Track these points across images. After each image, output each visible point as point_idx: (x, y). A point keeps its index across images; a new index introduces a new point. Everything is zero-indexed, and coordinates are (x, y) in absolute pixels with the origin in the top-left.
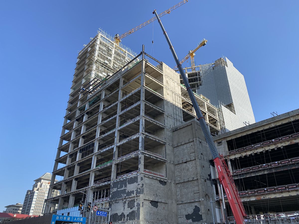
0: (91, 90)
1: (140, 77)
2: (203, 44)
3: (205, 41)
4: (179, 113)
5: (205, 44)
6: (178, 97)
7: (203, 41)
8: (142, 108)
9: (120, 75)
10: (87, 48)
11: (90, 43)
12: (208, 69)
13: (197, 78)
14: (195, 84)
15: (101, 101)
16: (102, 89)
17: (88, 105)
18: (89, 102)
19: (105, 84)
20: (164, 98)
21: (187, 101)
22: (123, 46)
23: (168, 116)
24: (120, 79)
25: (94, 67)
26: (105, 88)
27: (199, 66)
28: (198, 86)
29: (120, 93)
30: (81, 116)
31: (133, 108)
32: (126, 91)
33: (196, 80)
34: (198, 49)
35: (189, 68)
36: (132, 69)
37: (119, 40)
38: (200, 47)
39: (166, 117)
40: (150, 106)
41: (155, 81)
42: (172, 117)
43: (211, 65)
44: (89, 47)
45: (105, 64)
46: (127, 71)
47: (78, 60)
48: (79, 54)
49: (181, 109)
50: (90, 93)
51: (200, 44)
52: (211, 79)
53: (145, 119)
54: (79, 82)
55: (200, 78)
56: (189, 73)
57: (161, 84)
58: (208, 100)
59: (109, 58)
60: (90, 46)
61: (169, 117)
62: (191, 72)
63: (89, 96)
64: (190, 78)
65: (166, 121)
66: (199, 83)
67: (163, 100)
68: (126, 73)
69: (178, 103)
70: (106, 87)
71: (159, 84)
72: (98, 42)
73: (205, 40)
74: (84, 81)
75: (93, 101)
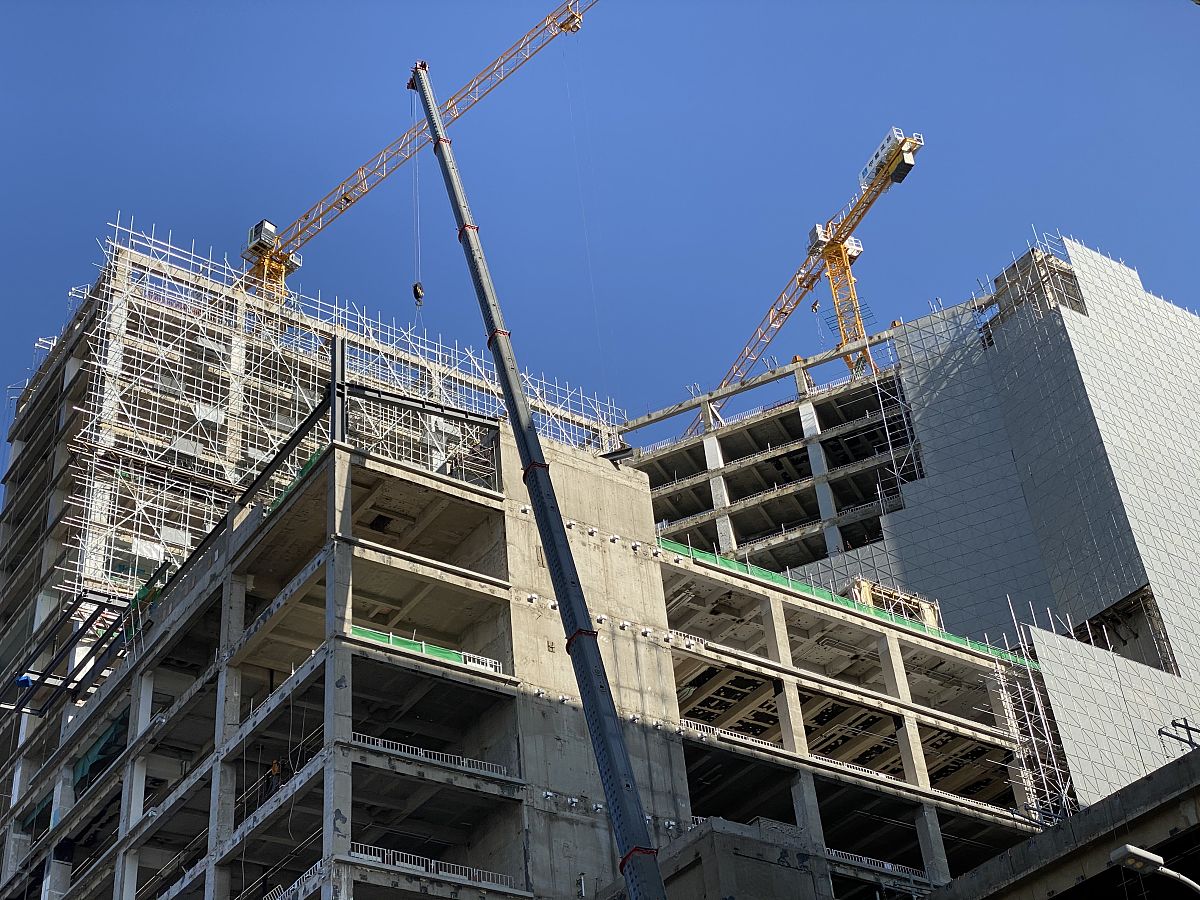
0: (79, 678)
1: (323, 567)
2: (894, 167)
3: (905, 148)
4: (655, 765)
5: (906, 168)
6: (643, 650)
7: (888, 146)
8: (338, 796)
9: (223, 556)
10: (61, 368)
11: (72, 328)
12: (952, 351)
13: (882, 422)
14: (872, 470)
15: (128, 756)
16: (134, 669)
17: (70, 787)
18: (74, 763)
19: (149, 626)
20: (516, 684)
21: (725, 659)
22: (303, 300)
23: (552, 817)
24: (221, 587)
25: (99, 502)
26: (151, 657)
27: (885, 335)
28: (891, 488)
29: (228, 692)
30: (27, 874)
31: (288, 803)
32: (271, 665)
33: (870, 442)
34: (870, 204)
35: (819, 357)
36: (285, 510)
37: (284, 259)
38: (878, 193)
39: (540, 825)
40: (402, 768)
41: (437, 574)
42: (587, 811)
43: (967, 318)
44: (66, 359)
45: (174, 467)
46: (258, 526)
47: (14, 450)
48: (20, 403)
49: (667, 736)
50: (75, 695)
51: (870, 169)
52: (977, 417)
53: (356, 883)
54: (17, 615)
55: (896, 424)
56: (822, 392)
57: (487, 589)
58: (925, 606)
59: (203, 412)
60: (71, 351)
61: (567, 814)
62: (839, 386)
63: (69, 721)
64: (833, 433)
65: (539, 852)
66: (899, 463)
67: (510, 698)
68: (253, 545)
69: (641, 692)
70: (152, 650)
71: (475, 586)
72: (117, 319)
73: (901, 139)
74: (44, 608)
75: (94, 757)
